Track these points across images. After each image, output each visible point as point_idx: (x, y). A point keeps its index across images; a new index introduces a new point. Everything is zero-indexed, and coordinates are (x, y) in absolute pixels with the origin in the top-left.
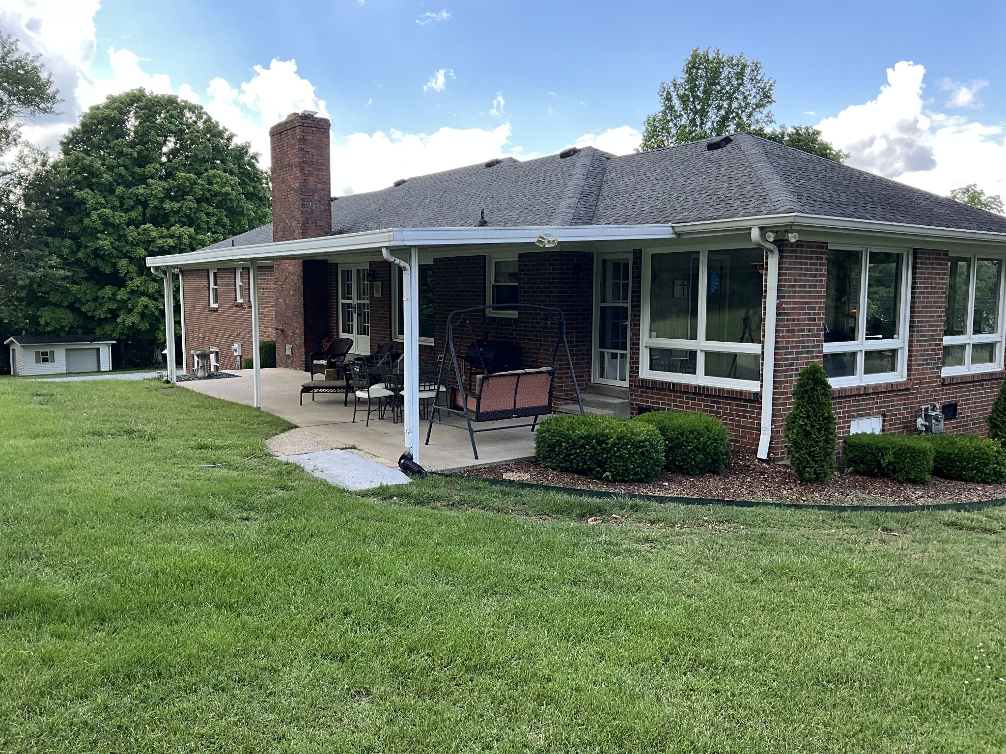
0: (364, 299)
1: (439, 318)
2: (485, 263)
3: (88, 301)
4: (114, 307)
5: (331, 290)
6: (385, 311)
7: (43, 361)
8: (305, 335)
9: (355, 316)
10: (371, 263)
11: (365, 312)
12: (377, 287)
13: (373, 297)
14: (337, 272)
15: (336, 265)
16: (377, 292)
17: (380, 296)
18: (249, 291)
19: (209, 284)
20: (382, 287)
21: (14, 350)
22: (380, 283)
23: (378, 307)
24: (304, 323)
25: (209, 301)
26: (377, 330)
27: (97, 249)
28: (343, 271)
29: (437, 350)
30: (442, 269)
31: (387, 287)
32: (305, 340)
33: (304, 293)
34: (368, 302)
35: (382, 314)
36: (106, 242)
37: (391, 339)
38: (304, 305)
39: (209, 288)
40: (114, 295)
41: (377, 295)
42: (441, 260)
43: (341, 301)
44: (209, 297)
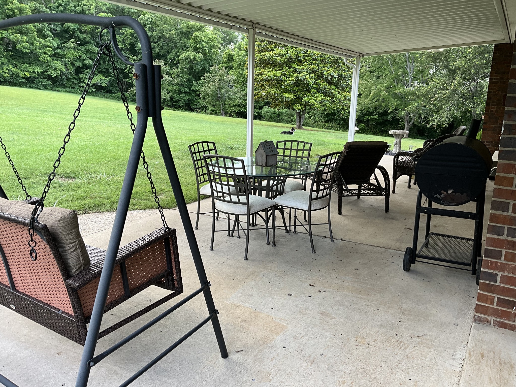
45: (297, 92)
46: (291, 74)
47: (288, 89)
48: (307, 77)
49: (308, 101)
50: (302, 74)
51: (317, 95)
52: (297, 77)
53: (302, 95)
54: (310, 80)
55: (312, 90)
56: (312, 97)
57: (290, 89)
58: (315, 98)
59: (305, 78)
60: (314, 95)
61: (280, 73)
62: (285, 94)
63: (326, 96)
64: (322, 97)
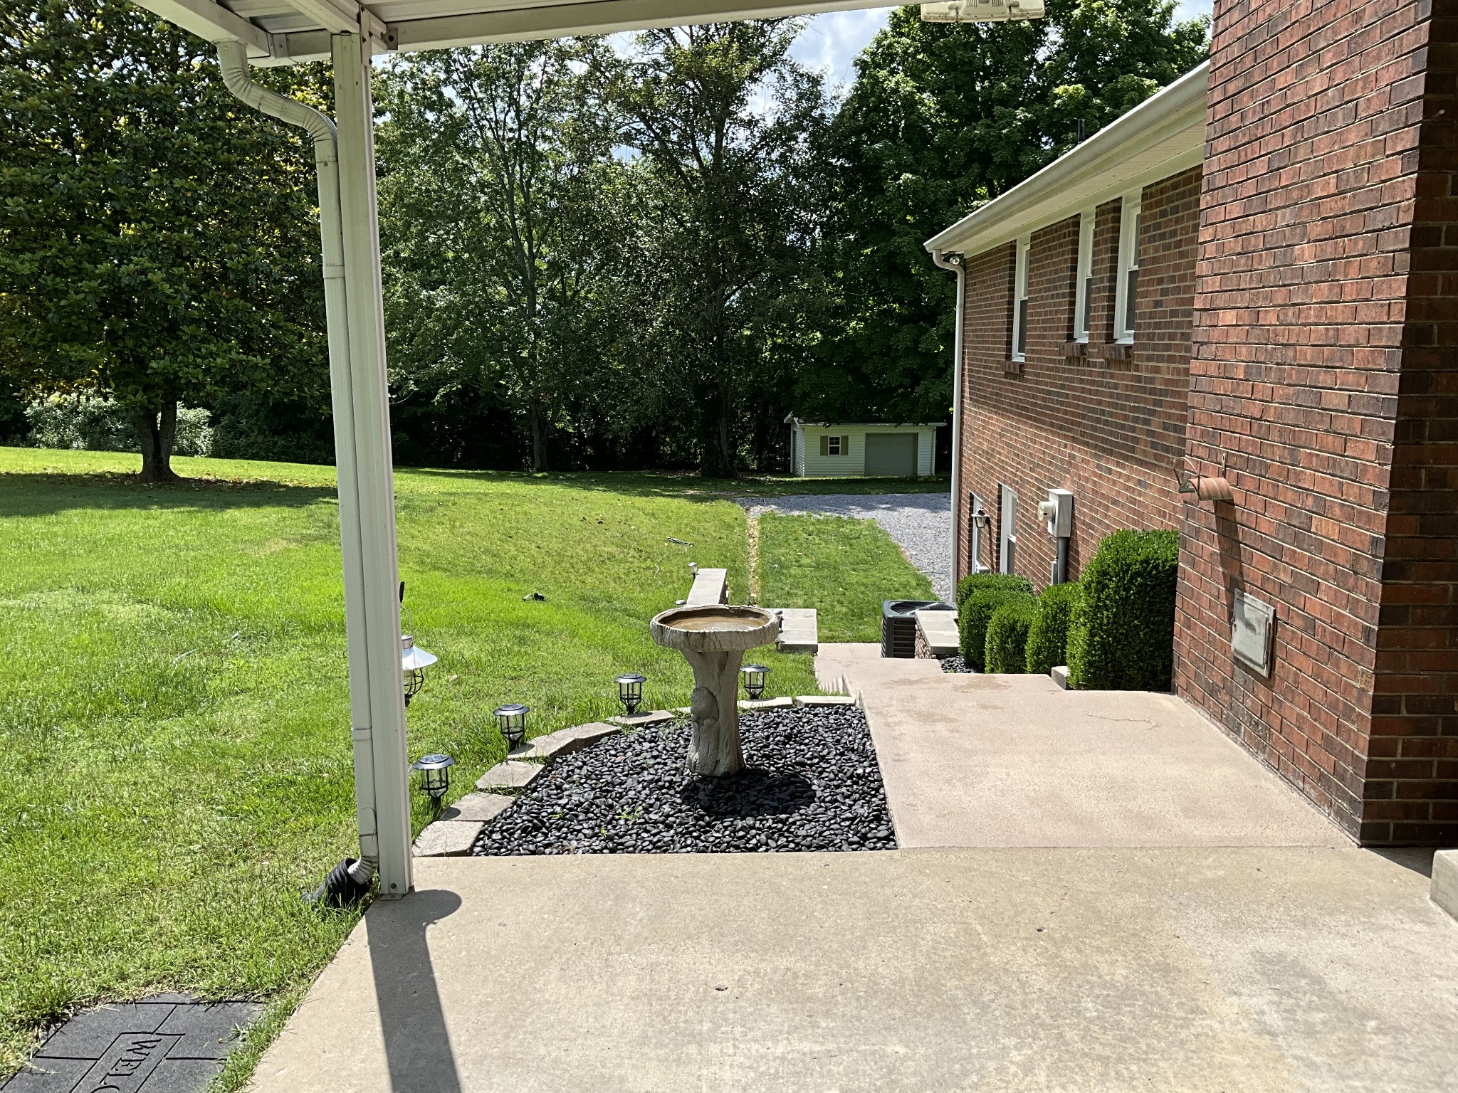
3: (875, 353)
4: (914, 366)
7: (831, 453)
8: (1388, 572)
18: (1112, 299)
19: (1012, 289)
21: (794, 434)
24: (1396, 479)
25: (1009, 343)
32: (1387, 615)
38: (1413, 338)
39: (1011, 303)
44: (1010, 330)
45: (122, 338)
46: (86, 265)
47: (79, 327)
48: (156, 276)
49: (176, 373)
50: (132, 266)
51: (213, 348)
52: (113, 277)
53: (145, 349)
54: (169, 291)
55: (185, 328)
56: (191, 358)
57: (86, 328)
58: (203, 358)
59: (149, 283)
60: (200, 350)
61: (31, 261)
62: (66, 346)
63: (249, 350)
64: (234, 355)
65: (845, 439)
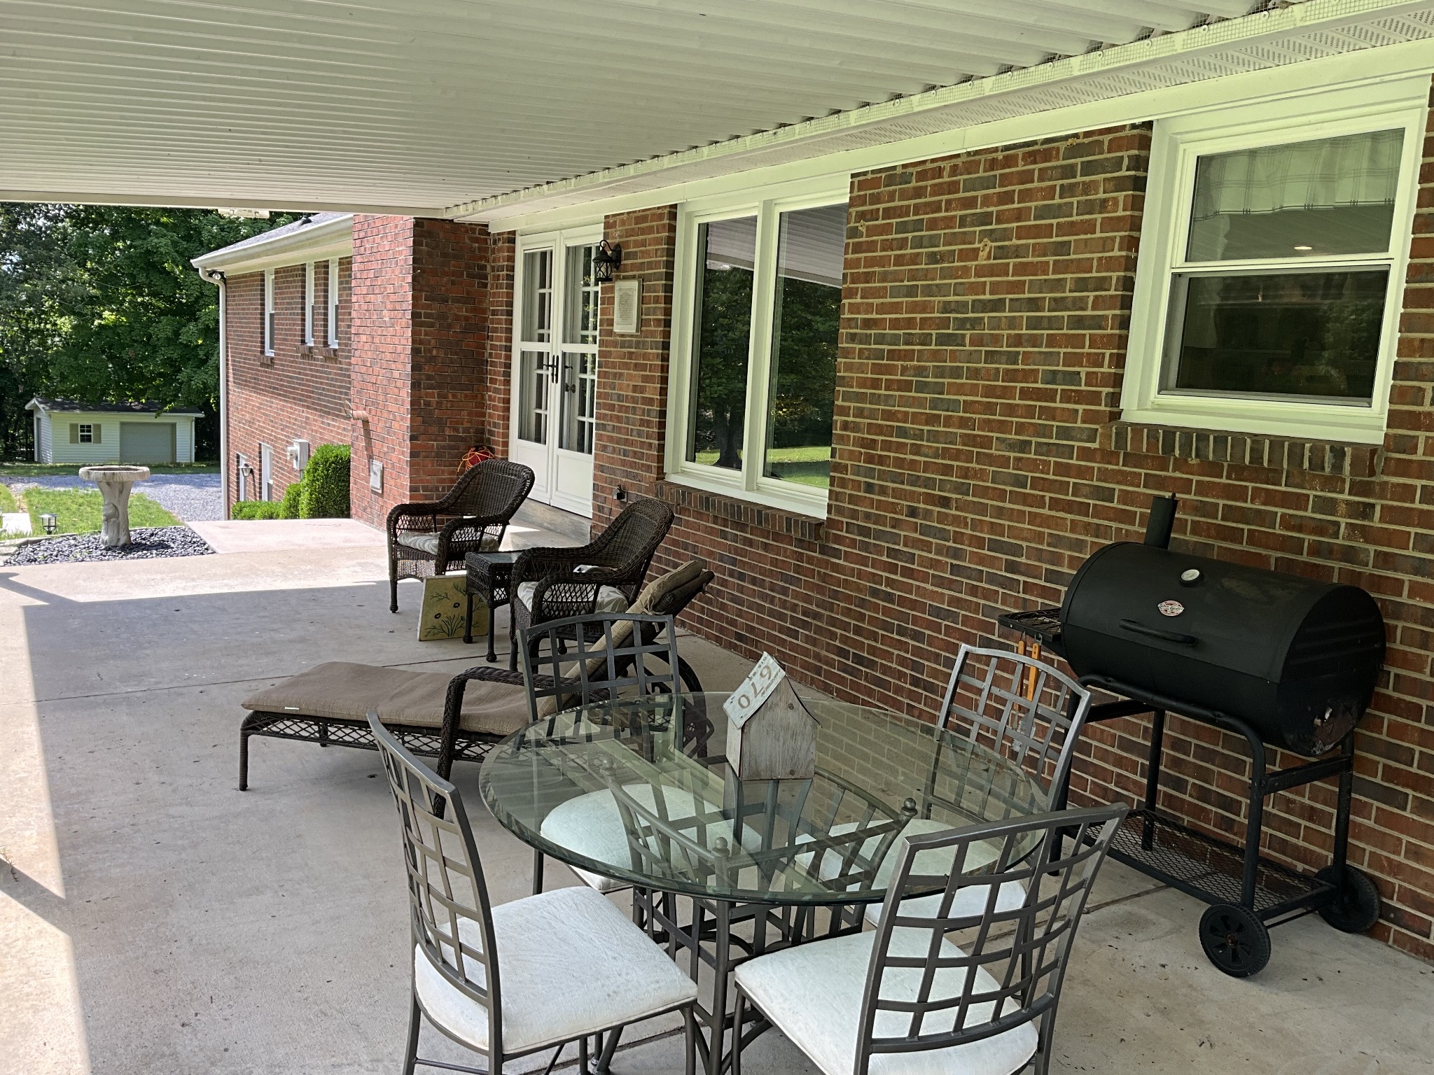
0: (584, 340)
1: (860, 413)
2: (1141, 163)
4: (175, 356)
5: (494, 313)
6: (646, 379)
7: (82, 440)
8: (412, 438)
9: (554, 390)
10: (610, 222)
11: (583, 381)
12: (625, 302)
13: (611, 333)
14: (511, 259)
15: (511, 238)
16: (625, 315)
17: (632, 329)
18: (326, 320)
19: (263, 305)
20: (642, 300)
21: (39, 419)
22: (634, 284)
23: (626, 366)
25: (263, 343)
26: (618, 441)
27: (148, 252)
28: (529, 257)
29: (838, 539)
30: (888, 213)
31: (657, 300)
32: (412, 455)
33: (415, 315)
34: (591, 349)
35: (635, 389)
36: (163, 241)
37: (661, 473)
38: (413, 350)
39: (263, 314)
40: (177, 334)
41: (625, 325)
42: (891, 176)
43: (519, 346)
44: (263, 333)
65: (98, 427)
